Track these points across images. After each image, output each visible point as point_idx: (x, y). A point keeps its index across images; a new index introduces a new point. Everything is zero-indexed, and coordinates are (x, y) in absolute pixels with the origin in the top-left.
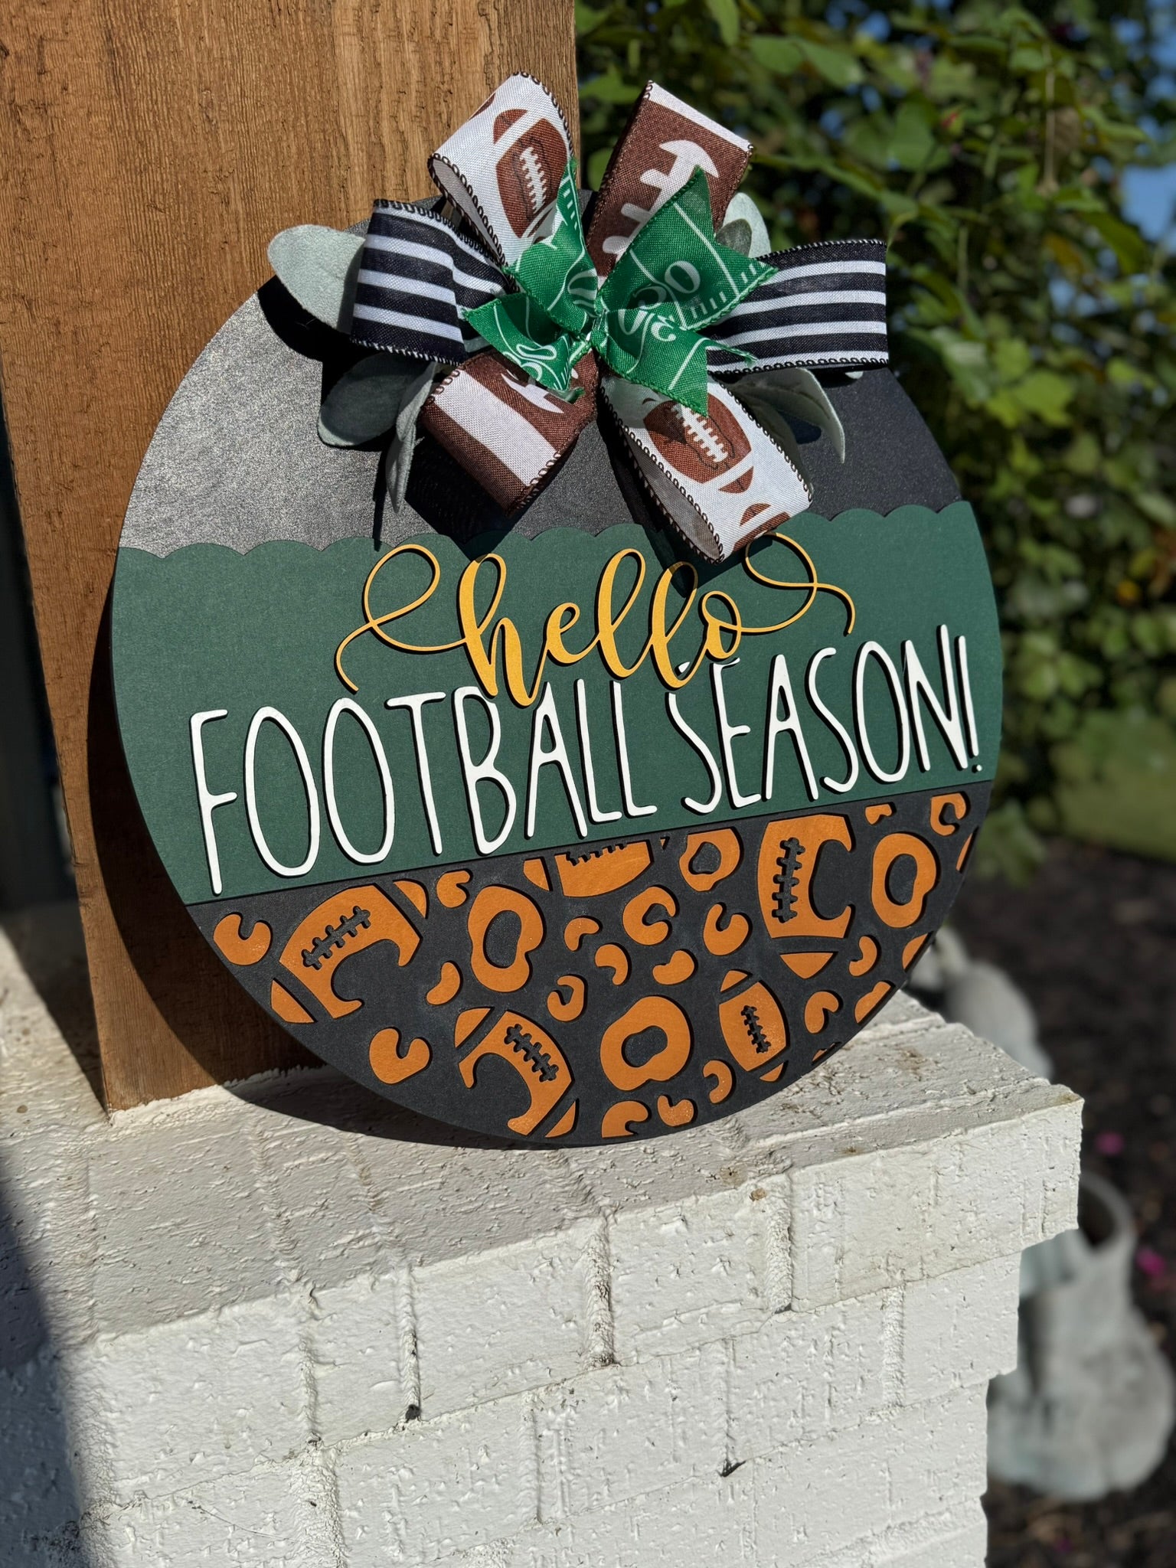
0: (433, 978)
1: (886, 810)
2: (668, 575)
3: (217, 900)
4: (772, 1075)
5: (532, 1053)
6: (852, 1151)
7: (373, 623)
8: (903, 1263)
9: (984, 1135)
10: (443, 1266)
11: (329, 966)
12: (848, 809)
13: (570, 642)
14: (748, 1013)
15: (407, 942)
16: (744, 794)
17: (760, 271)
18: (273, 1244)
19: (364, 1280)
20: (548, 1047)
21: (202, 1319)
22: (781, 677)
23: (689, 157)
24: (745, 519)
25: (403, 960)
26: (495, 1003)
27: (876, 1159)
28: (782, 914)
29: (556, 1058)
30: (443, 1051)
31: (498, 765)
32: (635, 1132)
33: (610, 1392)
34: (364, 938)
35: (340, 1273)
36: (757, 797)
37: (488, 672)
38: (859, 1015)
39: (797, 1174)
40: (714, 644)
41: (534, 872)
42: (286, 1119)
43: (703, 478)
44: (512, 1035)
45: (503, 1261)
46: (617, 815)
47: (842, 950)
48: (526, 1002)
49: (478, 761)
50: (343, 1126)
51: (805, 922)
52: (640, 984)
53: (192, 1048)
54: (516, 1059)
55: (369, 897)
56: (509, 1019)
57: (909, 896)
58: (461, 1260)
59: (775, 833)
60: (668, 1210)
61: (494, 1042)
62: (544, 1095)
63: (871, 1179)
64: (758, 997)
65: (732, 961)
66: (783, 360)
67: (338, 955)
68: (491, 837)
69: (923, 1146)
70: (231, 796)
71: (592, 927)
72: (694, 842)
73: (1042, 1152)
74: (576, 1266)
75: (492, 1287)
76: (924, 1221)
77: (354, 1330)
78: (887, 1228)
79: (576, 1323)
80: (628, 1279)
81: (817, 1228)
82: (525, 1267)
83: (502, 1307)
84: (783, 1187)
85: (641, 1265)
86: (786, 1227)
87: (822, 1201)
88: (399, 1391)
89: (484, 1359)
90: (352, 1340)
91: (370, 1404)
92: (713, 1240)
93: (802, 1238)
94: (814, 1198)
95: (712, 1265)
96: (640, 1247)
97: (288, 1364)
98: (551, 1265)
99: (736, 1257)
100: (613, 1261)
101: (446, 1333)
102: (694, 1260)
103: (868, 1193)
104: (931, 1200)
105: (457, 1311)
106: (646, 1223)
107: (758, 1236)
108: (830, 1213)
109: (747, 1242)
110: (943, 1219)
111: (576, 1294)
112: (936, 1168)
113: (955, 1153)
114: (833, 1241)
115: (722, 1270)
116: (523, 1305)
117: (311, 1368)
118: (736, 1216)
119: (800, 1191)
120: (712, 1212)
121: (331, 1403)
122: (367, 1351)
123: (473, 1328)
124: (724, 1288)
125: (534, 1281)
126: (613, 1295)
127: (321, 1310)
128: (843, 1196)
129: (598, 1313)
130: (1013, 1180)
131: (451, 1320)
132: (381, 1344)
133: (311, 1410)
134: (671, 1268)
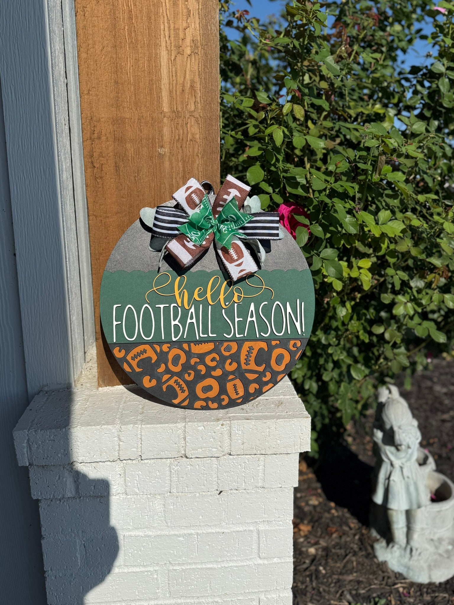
0: (159, 366)
1: (278, 342)
2: (226, 282)
3: (115, 344)
4: (239, 401)
5: (180, 386)
6: (248, 419)
7: (155, 289)
8: (260, 449)
9: (282, 421)
10: (148, 426)
11: (137, 360)
12: (267, 341)
13: (199, 295)
14: (235, 386)
15: (154, 358)
16: (239, 334)
17: (250, 217)
18: (118, 416)
19: (132, 425)
20: (184, 385)
21: (98, 427)
22: (252, 307)
23: (234, 192)
24: (239, 273)
25: (153, 362)
26: (173, 374)
27: (253, 422)
28: (247, 364)
29: (185, 388)
30: (160, 382)
31: (179, 322)
32: (202, 408)
33: (188, 465)
34: (145, 356)
35: (127, 423)
36: (242, 335)
37: (179, 301)
38: (264, 391)
39: (232, 422)
40: (235, 299)
41: (185, 346)
42: (133, 394)
43: (231, 263)
44: (176, 381)
45: (161, 427)
46: (206, 336)
47: (262, 374)
48: (180, 375)
49: (174, 320)
50: (144, 398)
51: (252, 366)
52: (208, 375)
53: (117, 376)
54: (176, 387)
55: (147, 347)
56: (175, 378)
57: (281, 363)
58: (152, 425)
59: (247, 345)
60: (200, 424)
61: (171, 382)
62: (181, 396)
63: (251, 426)
64: (238, 382)
65: (232, 373)
66: (253, 237)
67: (139, 358)
68: (175, 337)
69: (265, 421)
70: (120, 323)
71: (198, 360)
72: (226, 344)
73: (299, 429)
74: (178, 432)
75: (159, 433)
76: (266, 439)
77: (128, 435)
78: (256, 439)
79: (177, 445)
80: (190, 437)
81: (237, 435)
82: (166, 430)
83: (161, 437)
84: (229, 424)
85: (193, 435)
86: (230, 434)
87: (239, 429)
88: (137, 451)
89: (156, 448)
90: (128, 438)
91: (131, 452)
92: (211, 433)
93: (233, 437)
94: (236, 428)
95: (210, 439)
96: (193, 431)
97: (115, 440)
98: (172, 430)
99: (216, 438)
100: (187, 433)
101: (148, 441)
102: (206, 436)
103: (251, 430)
104: (268, 435)
105: (151, 436)
106: (195, 426)
107: (222, 434)
108: (240, 432)
109: (219, 435)
110: (271, 440)
111: (178, 438)
112: (269, 427)
113: (274, 424)
114: (241, 439)
115: (213, 440)
116: (165, 438)
117: (119, 442)
118: (216, 428)
119: (233, 426)
120: (211, 426)
121: (123, 450)
122: (131, 441)
123: (154, 441)
124: (213, 445)
125: (168, 433)
126: (186, 440)
127: (122, 430)
128: (244, 429)
129: (183, 444)
130: (291, 434)
131: (149, 438)
132: (134, 440)
133: (119, 451)
134: (200, 437)
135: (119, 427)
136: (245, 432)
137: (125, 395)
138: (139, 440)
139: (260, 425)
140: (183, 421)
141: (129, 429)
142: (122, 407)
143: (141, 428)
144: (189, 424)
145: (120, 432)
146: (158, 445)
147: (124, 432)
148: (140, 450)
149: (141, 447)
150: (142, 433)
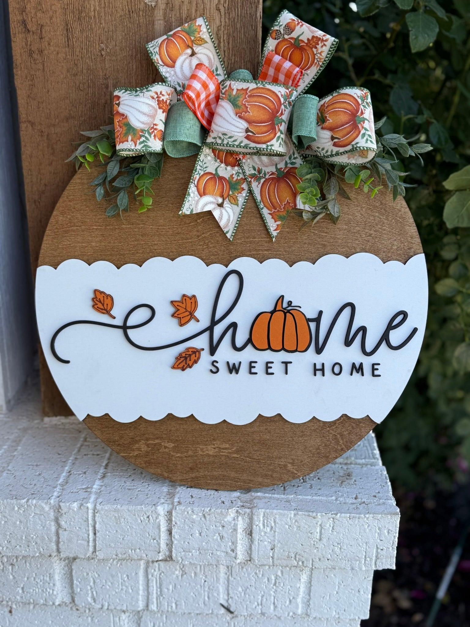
8: (304, 559)
39: (255, 511)
60: (197, 510)
69: (315, 514)
73: (375, 532)
74: (158, 520)
75: (125, 519)
76: (314, 545)
77: (73, 520)
78: (296, 543)
79: (157, 541)
80: (179, 531)
81: (263, 534)
82: (138, 515)
83: (128, 527)
84: (249, 514)
85: (185, 527)
86: (250, 530)
87: (266, 524)
88: (88, 545)
89: (121, 544)
90: (72, 523)
91: (78, 547)
92: (216, 526)
93: (256, 536)
94: (261, 522)
95: (214, 536)
96: (185, 521)
97: (50, 525)
98: (148, 517)
99: (225, 535)
100: (173, 523)
101: (106, 530)
102: (207, 532)
103: (287, 527)
104: (318, 537)
105: (111, 524)
106: (188, 513)
107: (235, 530)
108: (269, 529)
109: (230, 531)
110: (323, 546)
111: (158, 531)
112: (321, 525)
113: (330, 521)
114: (270, 540)
115: (219, 538)
116: (136, 529)
117: (58, 529)
118: (226, 520)
119: (255, 518)
120: (216, 516)
121: (64, 542)
122: (77, 528)
123: (117, 531)
124: (219, 546)
125: (141, 521)
126: (173, 535)
127: (62, 510)
128: (275, 524)
129: (167, 540)
130: (360, 540)
131: (108, 526)
132: (82, 527)
133: (58, 543)
134: (197, 532)
135: (57, 506)
136: (277, 530)
137: (83, 435)
138: (91, 529)
139: (304, 521)
140: (168, 502)
141: (73, 510)
142: (73, 460)
143: (95, 509)
144: (177, 509)
145: (60, 514)
146: (123, 539)
147: (65, 514)
148: (93, 544)
149: (95, 540)
150: (96, 518)
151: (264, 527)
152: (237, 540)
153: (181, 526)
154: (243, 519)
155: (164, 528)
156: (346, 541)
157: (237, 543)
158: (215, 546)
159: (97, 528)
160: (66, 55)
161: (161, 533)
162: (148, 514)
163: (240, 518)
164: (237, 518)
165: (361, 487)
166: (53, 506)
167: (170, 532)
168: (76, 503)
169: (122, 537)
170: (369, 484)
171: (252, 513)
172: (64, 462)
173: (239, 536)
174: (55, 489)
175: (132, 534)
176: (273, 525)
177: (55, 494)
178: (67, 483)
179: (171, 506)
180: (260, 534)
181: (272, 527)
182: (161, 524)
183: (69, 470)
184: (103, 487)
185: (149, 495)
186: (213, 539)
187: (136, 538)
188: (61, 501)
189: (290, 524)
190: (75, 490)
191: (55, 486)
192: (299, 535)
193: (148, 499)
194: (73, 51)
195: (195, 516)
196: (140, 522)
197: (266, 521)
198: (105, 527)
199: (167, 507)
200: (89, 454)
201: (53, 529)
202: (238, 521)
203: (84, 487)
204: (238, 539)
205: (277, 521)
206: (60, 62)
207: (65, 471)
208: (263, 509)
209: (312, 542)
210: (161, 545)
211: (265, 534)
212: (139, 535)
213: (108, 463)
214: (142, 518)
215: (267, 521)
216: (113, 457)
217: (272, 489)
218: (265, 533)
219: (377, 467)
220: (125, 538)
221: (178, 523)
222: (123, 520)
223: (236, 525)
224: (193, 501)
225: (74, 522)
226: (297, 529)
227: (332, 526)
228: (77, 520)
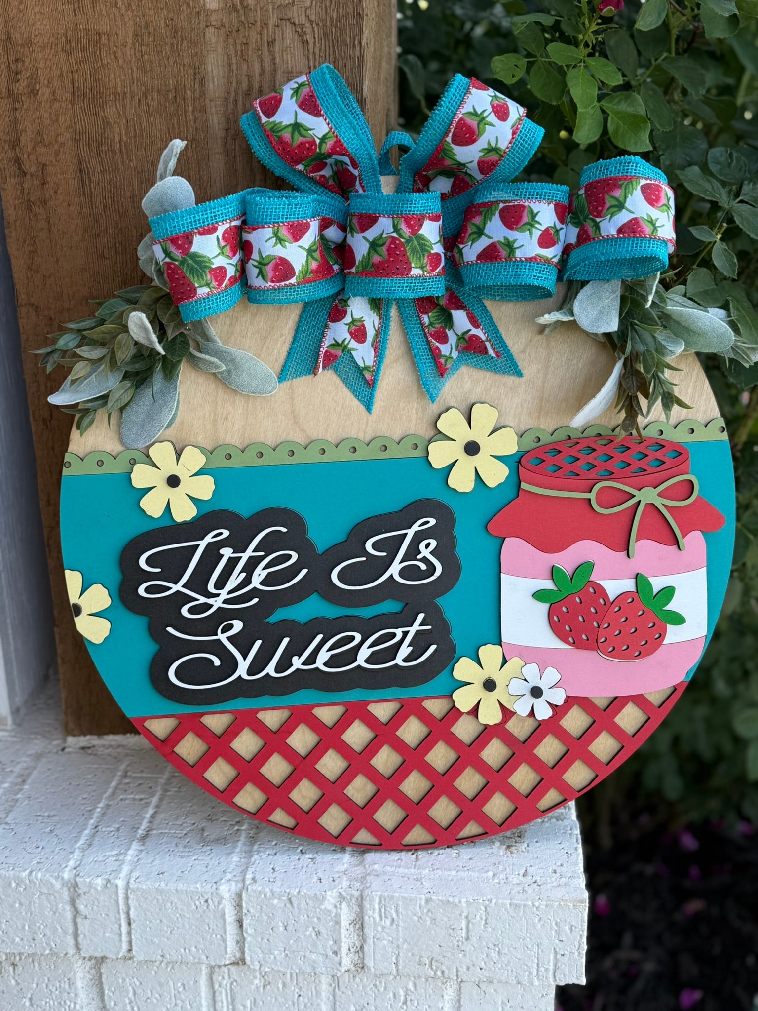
63: (418, 911)
73: (551, 929)
74: (221, 907)
75: (172, 904)
76: (458, 946)
77: (96, 903)
78: (431, 942)
79: (222, 936)
80: (253, 922)
81: (380, 928)
82: (192, 899)
83: (178, 915)
84: (357, 899)
85: (262, 917)
86: (360, 922)
87: (383, 915)
88: (121, 941)
89: (168, 939)
90: (95, 907)
91: (105, 942)
92: (308, 916)
93: (369, 932)
94: (377, 911)
95: (307, 930)
96: (262, 908)
97: (64, 910)
98: (207, 901)
99: (323, 930)
100: (245, 911)
101: (146, 920)
102: (296, 924)
103: (416, 919)
104: (464, 935)
105: (152, 910)
106: (265, 896)
107: (338, 923)
108: (388, 922)
109: (330, 924)
110: (472, 948)
111: (222, 922)
112: (467, 917)
113: (482, 912)
114: (391, 939)
115: (314, 934)
116: (190, 918)
117: (76, 915)
118: (323, 907)
119: (367, 905)
120: (308, 901)
121: (85, 935)
122: (103, 915)
123: (161, 921)
124: (314, 945)
125: (197, 908)
126: (244, 928)
127: (79, 888)
128: (398, 915)
129: (237, 935)
130: (528, 940)
131: (149, 914)
132: (111, 914)
133: (76, 936)
134: (281, 924)
135: (73, 882)
136: (401, 923)
137: (123, 767)
138: (123, 916)
139: (441, 910)
140: (237, 879)
141: (96, 889)
142: (102, 808)
143: (127, 888)
144: (250, 889)
145: (76, 894)
146: (171, 932)
147: (85, 893)
148: (127, 939)
149: (129, 933)
150: (130, 902)
151: (381, 919)
152: (341, 938)
153: (257, 915)
154: (349, 906)
155: (230, 917)
156: (506, 941)
157: (341, 942)
158: (309, 946)
159: (132, 916)
160: (82, 208)
161: (227, 925)
162: (206, 897)
163: (344, 905)
164: (340, 904)
165: (535, 856)
166: (67, 882)
167: (240, 923)
168: (100, 879)
169: (169, 930)
170: (548, 851)
171: (362, 898)
172: (90, 810)
173: (344, 931)
174: (71, 856)
175: (183, 926)
176: (394, 915)
177: (71, 863)
178: (90, 845)
179: (240, 885)
180: (375, 929)
181: (393, 920)
182: (226, 912)
183: (96, 824)
184: (144, 852)
185: (209, 867)
186: (305, 936)
187: (191, 932)
188: (78, 875)
189: (420, 914)
190: (100, 859)
191: (72, 850)
192: (435, 931)
193: (207, 874)
194: (91, 201)
195: (276, 902)
196: (195, 908)
197: (383, 910)
198: (143, 915)
199: (235, 887)
200: (128, 799)
201: (69, 915)
202: (341, 909)
203: (114, 853)
204: (343, 936)
205: (401, 910)
206: (73, 219)
207: (90, 827)
208: (378, 891)
209: (455, 942)
210: (228, 943)
211: (383, 929)
212: (194, 928)
213: (155, 812)
214: (197, 903)
215: (385, 910)
216: (164, 802)
217: (397, 858)
218: (384, 927)
219: (566, 822)
220: (174, 932)
221: (252, 910)
222: (169, 904)
223: (338, 915)
224: (275, 878)
225: (97, 906)
226: (431, 923)
227: (484, 918)
228: (102, 903)
